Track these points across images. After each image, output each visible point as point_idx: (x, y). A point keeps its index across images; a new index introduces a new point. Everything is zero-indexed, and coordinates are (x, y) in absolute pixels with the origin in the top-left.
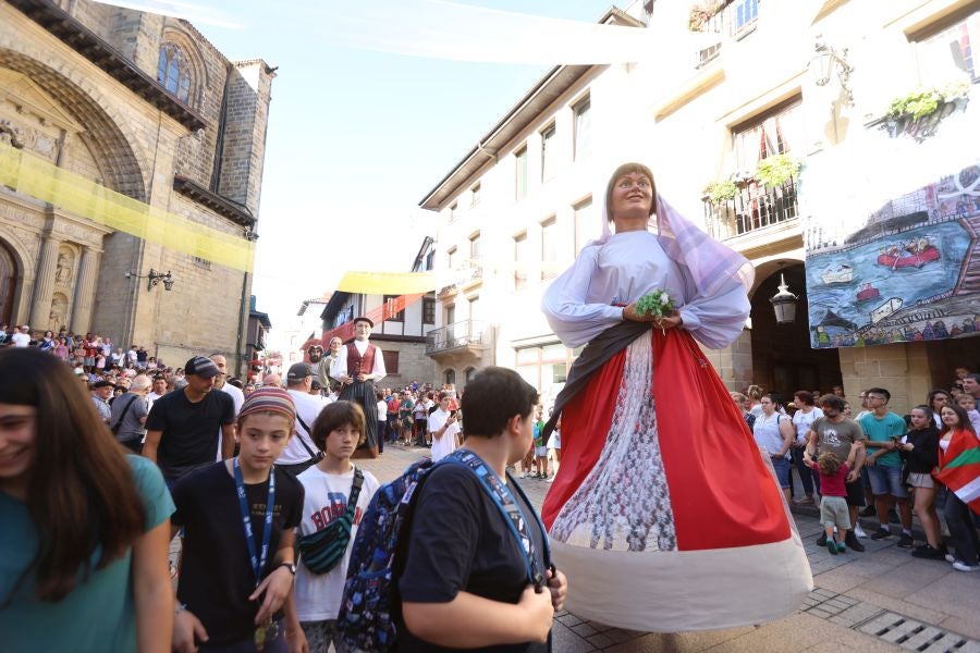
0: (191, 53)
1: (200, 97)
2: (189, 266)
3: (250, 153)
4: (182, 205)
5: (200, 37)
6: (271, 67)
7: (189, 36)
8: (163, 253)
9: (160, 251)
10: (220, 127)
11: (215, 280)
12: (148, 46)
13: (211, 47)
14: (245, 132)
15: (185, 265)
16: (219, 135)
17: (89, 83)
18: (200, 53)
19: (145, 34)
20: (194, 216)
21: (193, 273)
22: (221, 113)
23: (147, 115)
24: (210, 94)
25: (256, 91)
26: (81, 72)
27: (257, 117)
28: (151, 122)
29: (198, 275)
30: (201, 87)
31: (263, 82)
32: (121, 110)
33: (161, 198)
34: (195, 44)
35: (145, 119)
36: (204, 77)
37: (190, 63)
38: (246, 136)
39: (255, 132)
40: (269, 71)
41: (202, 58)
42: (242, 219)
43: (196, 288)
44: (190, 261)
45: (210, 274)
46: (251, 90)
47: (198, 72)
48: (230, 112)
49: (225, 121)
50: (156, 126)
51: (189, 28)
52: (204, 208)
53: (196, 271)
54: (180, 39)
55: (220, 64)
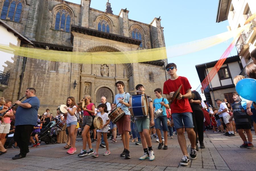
0: (139, 28)
1: (144, 37)
2: (148, 83)
3: (159, 44)
4: (142, 66)
5: (140, 23)
6: (158, 18)
7: (137, 24)
8: (139, 81)
9: (138, 80)
10: (151, 42)
11: (157, 85)
12: (126, 31)
13: (143, 24)
14: (157, 39)
15: (146, 82)
16: (151, 45)
17: (114, 45)
18: (141, 27)
19: (125, 29)
20: (146, 68)
21: (149, 84)
22: (150, 39)
23: (128, 47)
24: (146, 35)
25: (156, 27)
26: (112, 44)
27: (158, 34)
28: (129, 48)
29: (151, 84)
30: (144, 35)
31: (158, 23)
32: (122, 48)
33: (136, 66)
34: (139, 25)
35: (128, 48)
36: (144, 32)
37: (140, 31)
38: (157, 41)
39: (159, 38)
40: (158, 19)
41: (142, 28)
42: (160, 64)
43: (151, 88)
44: (148, 81)
45: (155, 83)
46: (155, 27)
47: (142, 32)
48: (152, 37)
49: (152, 40)
50: (131, 48)
51: (137, 23)
52: (148, 65)
53: (150, 83)
54: (136, 26)
55: (147, 27)
